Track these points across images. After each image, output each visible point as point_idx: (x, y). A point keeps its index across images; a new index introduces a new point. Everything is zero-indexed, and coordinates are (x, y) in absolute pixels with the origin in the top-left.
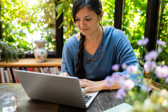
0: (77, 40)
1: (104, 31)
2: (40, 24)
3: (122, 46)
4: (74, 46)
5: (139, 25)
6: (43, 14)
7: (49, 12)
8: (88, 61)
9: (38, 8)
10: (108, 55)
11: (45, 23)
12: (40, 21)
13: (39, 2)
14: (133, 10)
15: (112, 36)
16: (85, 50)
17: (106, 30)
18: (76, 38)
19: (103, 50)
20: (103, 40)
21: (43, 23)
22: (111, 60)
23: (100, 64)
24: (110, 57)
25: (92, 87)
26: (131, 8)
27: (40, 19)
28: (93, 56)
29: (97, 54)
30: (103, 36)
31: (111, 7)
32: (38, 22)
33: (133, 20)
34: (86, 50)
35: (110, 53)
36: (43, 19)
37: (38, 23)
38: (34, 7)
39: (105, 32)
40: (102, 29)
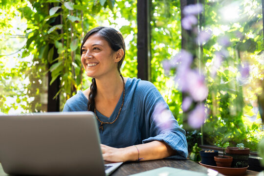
0: (84, 97)
1: (125, 82)
2: (21, 98)
3: (153, 101)
4: (79, 106)
5: (174, 95)
6: (27, 81)
7: (38, 79)
8: (102, 126)
9: (21, 73)
10: (133, 116)
11: (30, 95)
12: (22, 92)
13: (23, 64)
14: (162, 76)
15: (137, 89)
16: (96, 110)
17: (128, 81)
18: (82, 95)
19: (124, 109)
20: (123, 94)
21: (27, 96)
22: (137, 124)
23: (121, 131)
24: (135, 119)
25: (112, 154)
26: (160, 72)
27: (22, 90)
28: (109, 118)
29: (115, 115)
30: (124, 88)
31: (133, 72)
32: (19, 93)
33: (164, 89)
34: (98, 110)
35: (135, 113)
36: (27, 89)
37: (18, 96)
38: (13, 71)
39: (127, 83)
40: (123, 79)
